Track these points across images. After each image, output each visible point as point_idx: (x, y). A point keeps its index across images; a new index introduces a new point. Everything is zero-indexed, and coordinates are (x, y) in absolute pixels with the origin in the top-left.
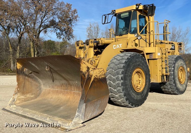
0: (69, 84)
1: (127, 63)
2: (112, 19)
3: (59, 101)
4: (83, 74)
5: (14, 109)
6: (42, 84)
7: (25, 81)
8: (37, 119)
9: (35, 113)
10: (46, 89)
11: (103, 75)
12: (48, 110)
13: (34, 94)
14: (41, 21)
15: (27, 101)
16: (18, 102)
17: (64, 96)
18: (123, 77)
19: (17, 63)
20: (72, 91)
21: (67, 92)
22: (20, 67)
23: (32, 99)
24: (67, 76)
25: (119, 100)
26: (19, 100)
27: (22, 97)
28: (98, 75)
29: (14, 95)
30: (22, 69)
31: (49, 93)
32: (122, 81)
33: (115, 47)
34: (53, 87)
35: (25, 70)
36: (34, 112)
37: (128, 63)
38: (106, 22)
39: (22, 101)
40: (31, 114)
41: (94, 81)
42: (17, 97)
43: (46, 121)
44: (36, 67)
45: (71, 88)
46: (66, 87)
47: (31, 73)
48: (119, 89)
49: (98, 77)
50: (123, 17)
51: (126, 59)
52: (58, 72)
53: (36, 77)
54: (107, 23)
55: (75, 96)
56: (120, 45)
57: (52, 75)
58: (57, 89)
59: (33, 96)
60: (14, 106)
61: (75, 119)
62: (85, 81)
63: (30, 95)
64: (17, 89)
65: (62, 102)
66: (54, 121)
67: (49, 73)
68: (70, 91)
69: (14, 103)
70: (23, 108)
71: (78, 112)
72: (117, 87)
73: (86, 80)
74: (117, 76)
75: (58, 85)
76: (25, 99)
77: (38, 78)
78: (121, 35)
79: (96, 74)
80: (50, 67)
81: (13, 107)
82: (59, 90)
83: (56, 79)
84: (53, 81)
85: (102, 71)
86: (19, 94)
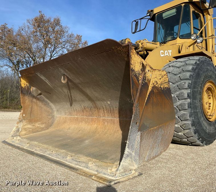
0: (96, 107)
1: (195, 70)
2: (147, 24)
3: (80, 132)
4: (136, 76)
5: (17, 142)
6: (55, 109)
7: (32, 105)
8: (50, 157)
9: (47, 148)
10: (61, 117)
11: (167, 82)
12: (66, 145)
13: (45, 123)
14: (50, 55)
15: (35, 132)
16: (24, 132)
17: (88, 125)
18: (190, 93)
19: (22, 79)
20: (100, 117)
21: (92, 119)
22: (26, 85)
23: (43, 129)
24: (94, 93)
25: (180, 134)
26: (26, 131)
27: (29, 126)
28: (159, 83)
29: (18, 123)
30: (29, 89)
31: (65, 122)
32: (189, 100)
33: (162, 53)
34: (70, 114)
35: (32, 90)
36: (45, 146)
37: (197, 71)
38: (138, 30)
39: (29, 131)
40: (41, 150)
41: (152, 91)
42: (22, 126)
43: (65, 162)
44: (47, 81)
45: (98, 113)
46: (90, 112)
47: (40, 94)
48: (184, 114)
49: (159, 86)
50: (166, 17)
51: (192, 64)
52: (80, 86)
53: (47, 100)
54: (140, 31)
55: (106, 124)
56: (169, 51)
57: (70, 93)
58: (76, 116)
59: (43, 126)
60: (19, 138)
61: (124, 162)
62: (138, 89)
63: (39, 124)
64: (21, 115)
65: (85, 134)
66: (80, 162)
67: (66, 91)
68: (96, 118)
69: (18, 134)
70: (30, 140)
71: (128, 147)
72: (179, 111)
73: (140, 87)
74: (178, 93)
75: (77, 110)
76: (33, 129)
77: (49, 102)
78: (164, 42)
79: (156, 80)
80: (68, 78)
81: (17, 140)
82: (79, 117)
83: (75, 101)
84: (71, 105)
85: (165, 76)
86: (24, 123)
